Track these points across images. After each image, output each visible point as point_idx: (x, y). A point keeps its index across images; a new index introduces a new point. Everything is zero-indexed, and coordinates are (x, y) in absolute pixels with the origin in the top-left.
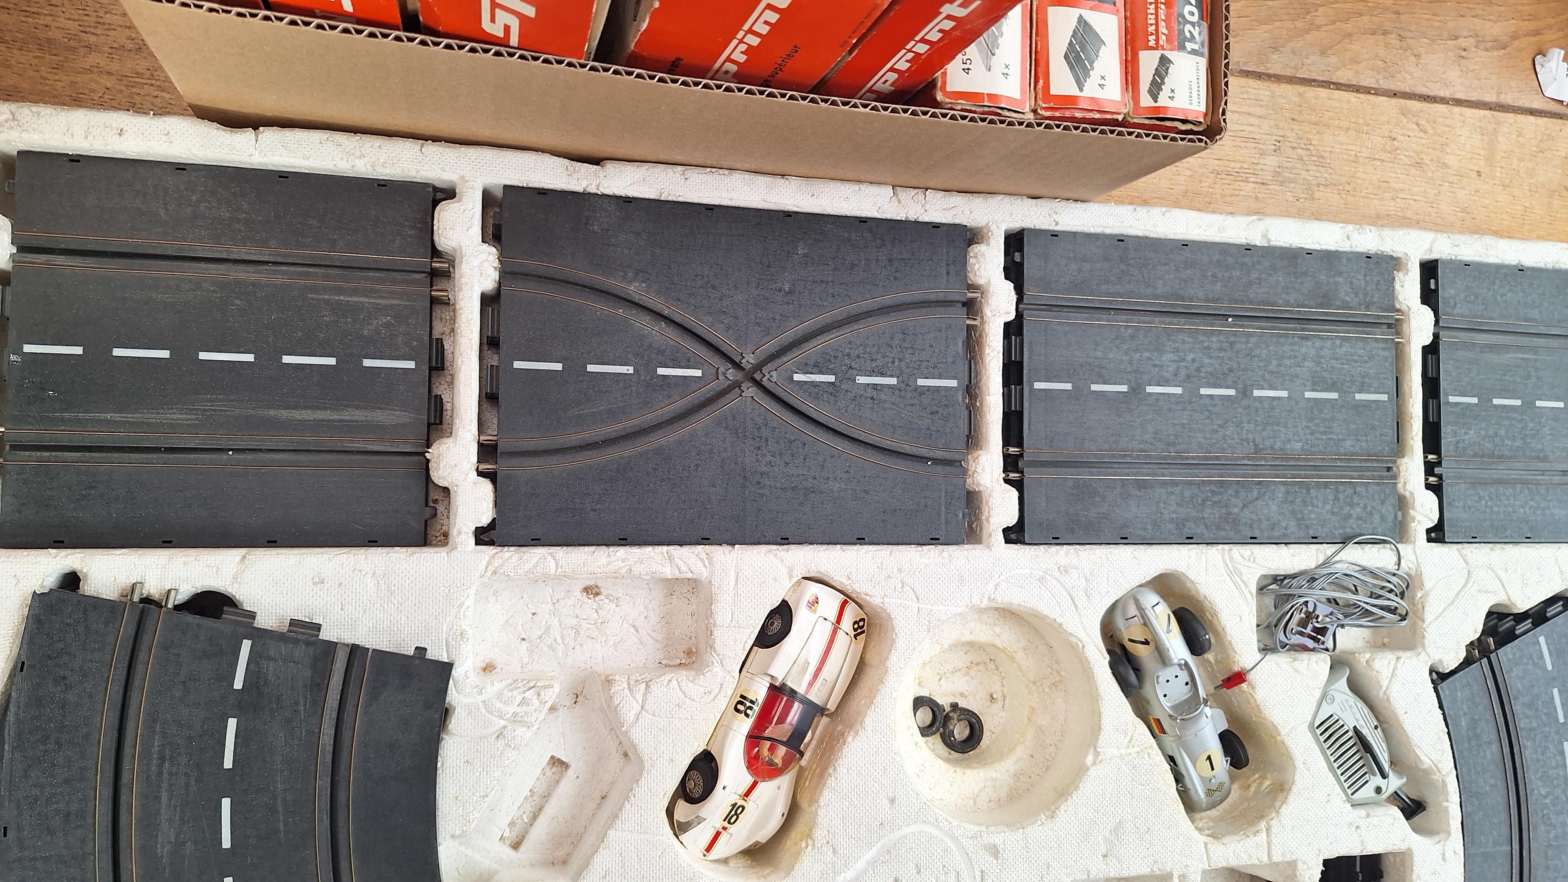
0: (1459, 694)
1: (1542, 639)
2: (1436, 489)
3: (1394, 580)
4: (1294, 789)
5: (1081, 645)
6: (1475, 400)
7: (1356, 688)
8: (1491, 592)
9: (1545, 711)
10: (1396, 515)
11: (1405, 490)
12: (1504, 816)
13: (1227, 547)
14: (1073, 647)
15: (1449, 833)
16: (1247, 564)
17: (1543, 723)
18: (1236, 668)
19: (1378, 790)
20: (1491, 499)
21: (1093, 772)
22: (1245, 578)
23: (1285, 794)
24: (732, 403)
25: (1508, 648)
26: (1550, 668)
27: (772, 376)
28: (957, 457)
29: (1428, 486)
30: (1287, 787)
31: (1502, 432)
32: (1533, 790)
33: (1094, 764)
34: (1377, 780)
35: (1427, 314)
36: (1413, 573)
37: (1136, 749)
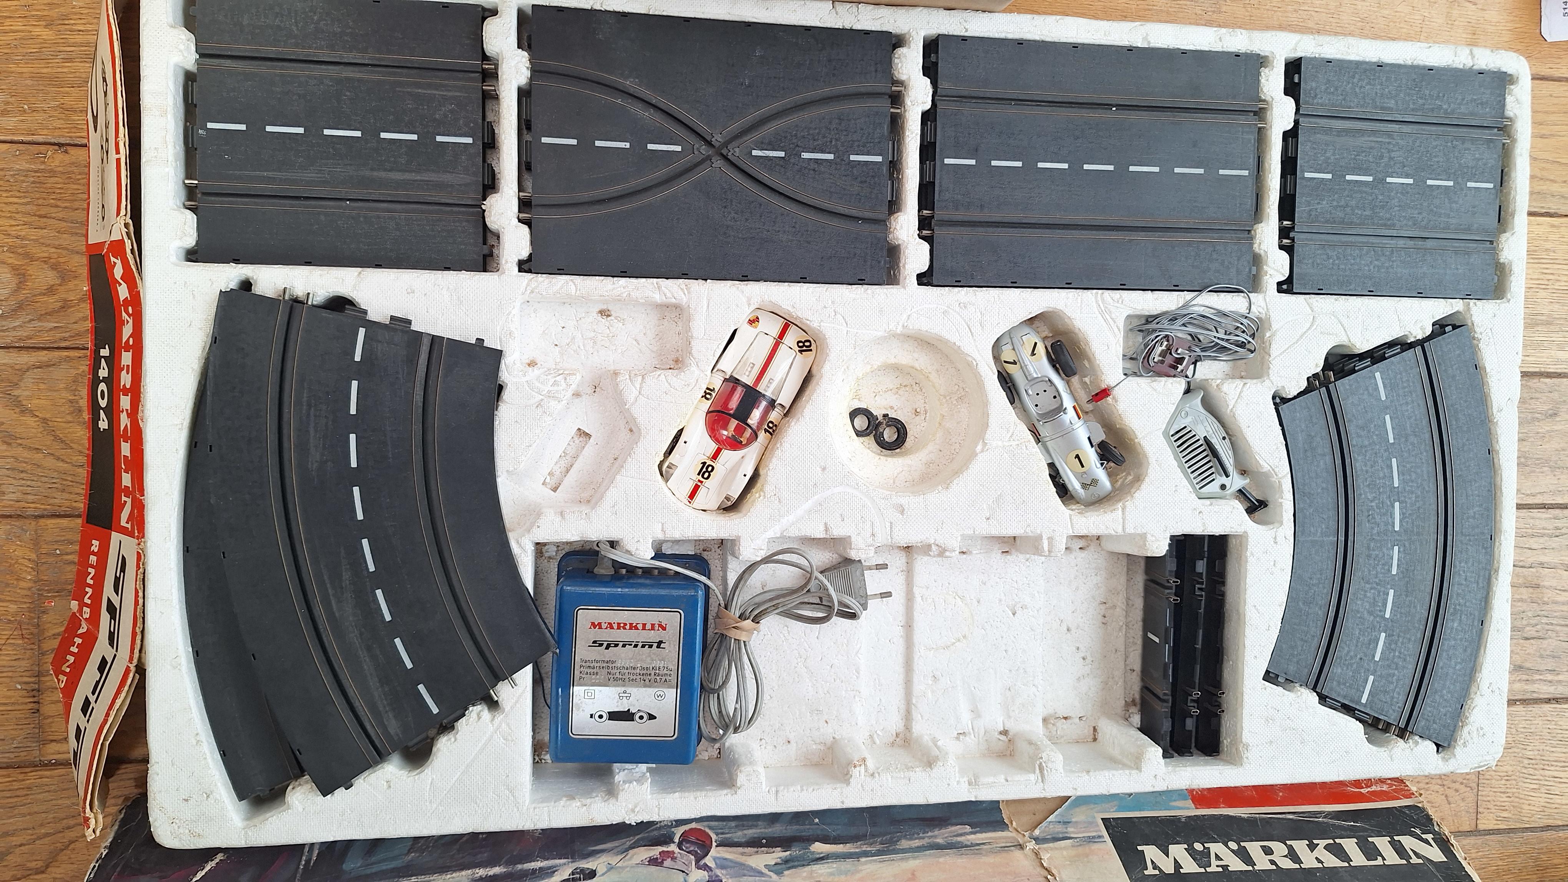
0: (1298, 415)
1: (1378, 375)
2: (1289, 249)
3: (1245, 321)
4: (1147, 479)
5: (975, 363)
6: (1329, 176)
7: (1210, 407)
8: (1332, 334)
9: (1377, 433)
10: (1250, 270)
11: (1260, 249)
12: (1332, 513)
13: (1100, 291)
14: (969, 365)
15: (1281, 523)
16: (1116, 304)
17: (1374, 442)
18: (1103, 386)
19: (1223, 487)
20: (1338, 258)
21: (980, 457)
22: (1113, 316)
23: (1140, 483)
24: (704, 172)
25: (1346, 380)
26: (1383, 398)
27: (735, 152)
28: (881, 217)
29: (1281, 247)
30: (1142, 478)
31: (1353, 203)
32: (1361, 495)
33: (982, 451)
34: (1223, 480)
35: (1290, 102)
36: (1263, 316)
37: (1017, 442)
